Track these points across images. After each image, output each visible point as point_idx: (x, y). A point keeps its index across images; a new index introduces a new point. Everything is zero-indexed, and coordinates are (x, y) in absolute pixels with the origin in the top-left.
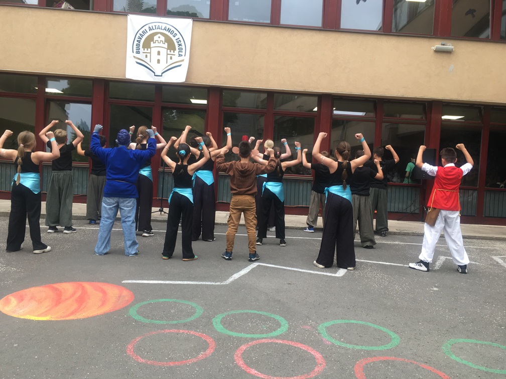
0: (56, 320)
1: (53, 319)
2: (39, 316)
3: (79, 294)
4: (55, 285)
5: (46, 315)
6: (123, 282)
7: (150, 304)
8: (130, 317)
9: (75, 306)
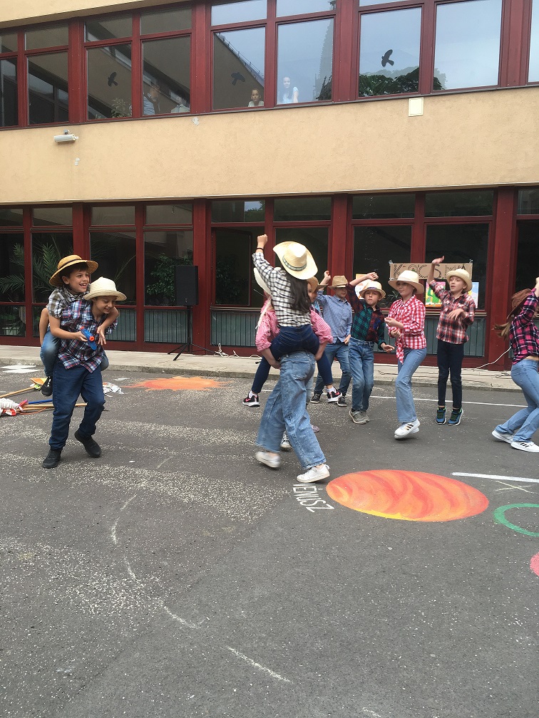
0: (411, 520)
1: (407, 519)
2: (386, 512)
3: (411, 487)
4: (372, 472)
5: (394, 512)
6: (454, 474)
7: (515, 509)
8: (502, 526)
9: (420, 504)
